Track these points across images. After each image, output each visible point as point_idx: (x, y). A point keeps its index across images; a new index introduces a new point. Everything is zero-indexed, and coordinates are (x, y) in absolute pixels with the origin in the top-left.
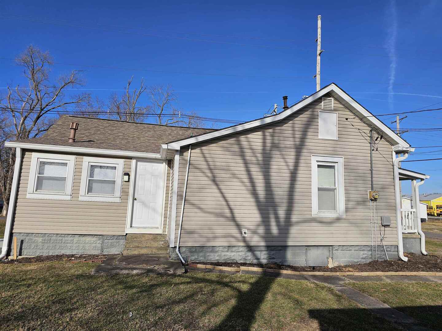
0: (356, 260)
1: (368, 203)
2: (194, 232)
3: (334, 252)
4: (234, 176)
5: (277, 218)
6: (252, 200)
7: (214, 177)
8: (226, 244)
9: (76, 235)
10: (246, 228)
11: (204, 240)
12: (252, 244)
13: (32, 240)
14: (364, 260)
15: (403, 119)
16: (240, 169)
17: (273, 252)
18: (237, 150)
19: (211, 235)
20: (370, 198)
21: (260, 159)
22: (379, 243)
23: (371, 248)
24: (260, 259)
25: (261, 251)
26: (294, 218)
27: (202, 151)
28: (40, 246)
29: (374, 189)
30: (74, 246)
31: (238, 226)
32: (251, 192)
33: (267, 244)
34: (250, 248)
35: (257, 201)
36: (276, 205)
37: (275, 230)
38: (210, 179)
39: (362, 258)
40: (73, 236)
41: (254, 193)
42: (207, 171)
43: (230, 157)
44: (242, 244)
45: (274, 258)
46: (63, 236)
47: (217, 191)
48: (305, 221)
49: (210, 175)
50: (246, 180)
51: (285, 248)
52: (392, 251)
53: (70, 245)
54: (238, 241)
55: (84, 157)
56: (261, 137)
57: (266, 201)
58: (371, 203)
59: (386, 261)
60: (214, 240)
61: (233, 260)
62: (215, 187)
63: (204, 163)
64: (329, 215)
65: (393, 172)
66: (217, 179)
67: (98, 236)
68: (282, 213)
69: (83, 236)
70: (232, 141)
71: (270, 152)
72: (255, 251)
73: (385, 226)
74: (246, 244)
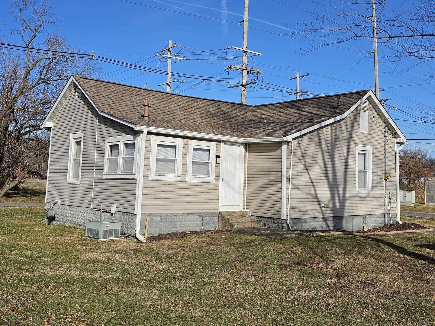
0: (377, 225)
1: (383, 182)
2: (295, 207)
3: (366, 219)
4: (316, 162)
5: (339, 195)
6: (326, 181)
7: (305, 163)
8: (312, 216)
9: (184, 214)
10: (323, 203)
11: (301, 213)
12: (327, 215)
13: (153, 219)
14: (380, 225)
15: (303, 76)
16: (319, 156)
17: (337, 221)
18: (317, 141)
19: (304, 210)
20: (384, 178)
21: (330, 148)
22: (388, 212)
23: (384, 216)
24: (329, 227)
25: (330, 221)
26: (348, 195)
27: (298, 142)
28: (159, 225)
29: (387, 171)
30: (183, 224)
31: (319, 202)
32: (325, 175)
33: (333, 215)
34: (325, 219)
35: (329, 182)
36: (339, 185)
37: (338, 205)
38: (303, 165)
39: (380, 223)
40: (182, 214)
41: (327, 176)
42: (301, 158)
43: (313, 146)
44: (321, 216)
45: (336, 226)
46: (176, 214)
47: (307, 174)
48: (353, 196)
49: (303, 161)
50: (323, 166)
51: (342, 217)
52: (393, 217)
53: (180, 223)
54: (319, 213)
55: (188, 140)
56: (330, 130)
57: (333, 181)
58: (385, 183)
59: (391, 224)
60: (306, 213)
61: (316, 228)
62: (305, 171)
63: (300, 151)
64: (364, 192)
65: (395, 159)
66: (307, 164)
67: (199, 214)
68: (341, 190)
69: (189, 215)
70: (314, 133)
71: (335, 143)
72: (327, 221)
73: (391, 199)
74: (323, 215)
